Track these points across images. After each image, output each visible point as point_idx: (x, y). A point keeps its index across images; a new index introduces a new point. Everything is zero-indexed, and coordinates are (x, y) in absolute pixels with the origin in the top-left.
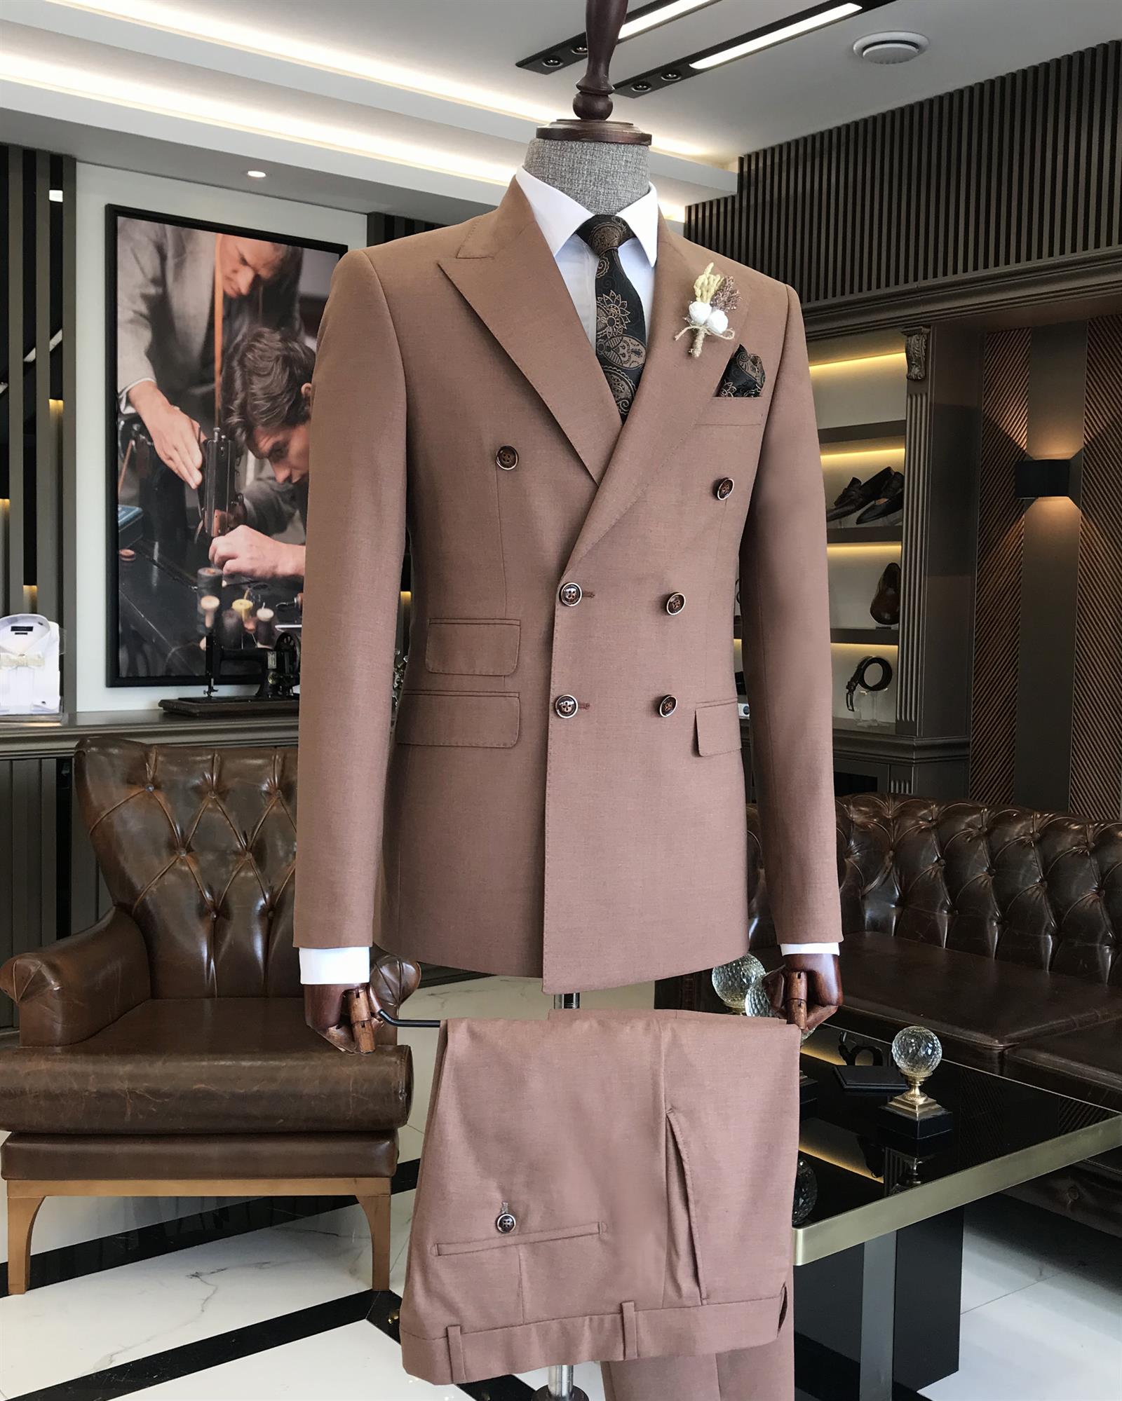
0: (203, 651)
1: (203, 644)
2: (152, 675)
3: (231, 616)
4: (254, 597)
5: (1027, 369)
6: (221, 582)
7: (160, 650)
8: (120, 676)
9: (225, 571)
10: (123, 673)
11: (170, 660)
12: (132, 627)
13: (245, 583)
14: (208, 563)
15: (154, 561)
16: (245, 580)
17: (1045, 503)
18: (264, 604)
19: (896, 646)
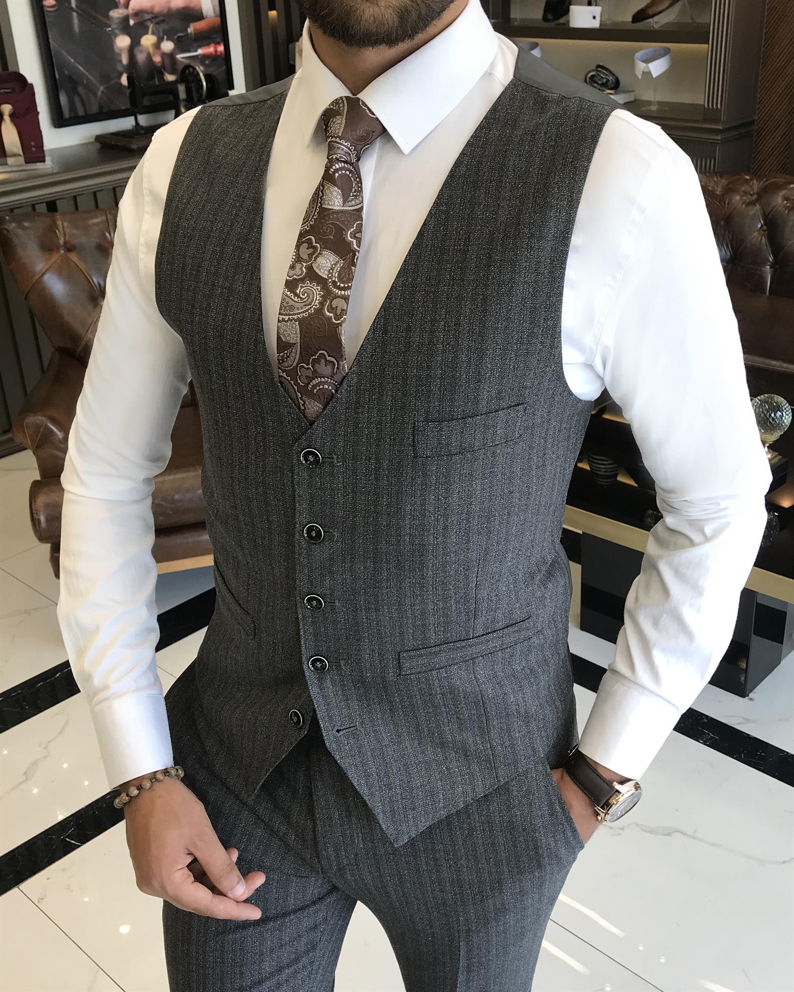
0: (125, 86)
1: (124, 80)
2: (88, 113)
3: (141, 52)
4: (157, 33)
6: (129, 21)
7: (90, 89)
8: (64, 118)
9: (130, 11)
10: (66, 114)
11: (100, 97)
12: (66, 72)
13: (147, 20)
14: (116, 6)
15: (72, 8)
16: (147, 17)
18: (165, 37)
19: (707, 45)
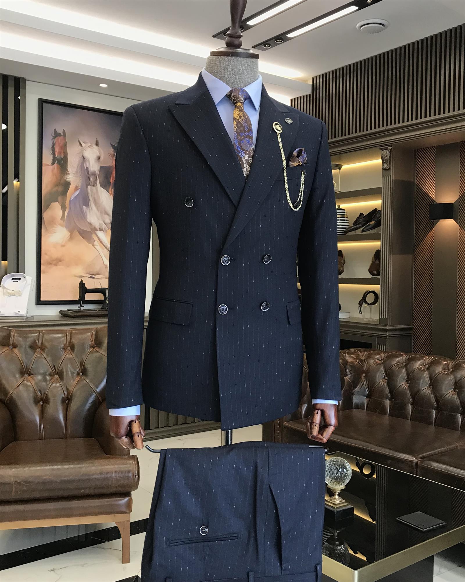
5: (434, 164)
8: (41, 300)
17: (443, 222)
19: (379, 286)
